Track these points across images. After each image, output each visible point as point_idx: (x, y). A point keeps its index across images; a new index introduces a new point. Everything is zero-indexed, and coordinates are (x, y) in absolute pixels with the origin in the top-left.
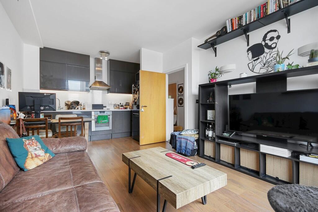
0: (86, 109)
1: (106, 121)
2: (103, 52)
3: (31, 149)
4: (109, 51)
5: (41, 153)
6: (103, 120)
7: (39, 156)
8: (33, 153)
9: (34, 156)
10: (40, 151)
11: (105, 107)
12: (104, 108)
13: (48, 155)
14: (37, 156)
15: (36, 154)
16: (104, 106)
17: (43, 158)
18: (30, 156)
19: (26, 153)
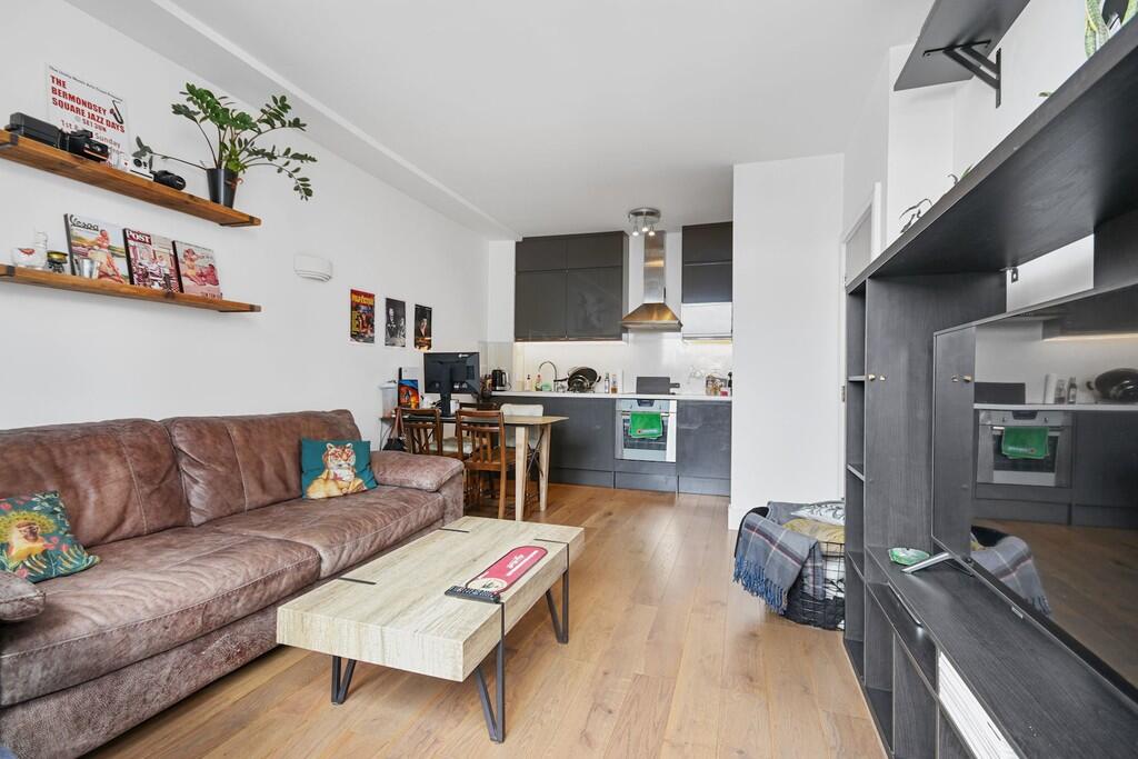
0: (619, 390)
1: (655, 431)
2: (641, 214)
3: (332, 463)
4: (656, 206)
5: (347, 475)
6: (645, 428)
7: (341, 479)
8: (332, 471)
9: (332, 476)
10: (347, 471)
11: (677, 385)
12: (672, 390)
13: (360, 481)
14: (336, 479)
15: (336, 475)
16: (671, 382)
17: (345, 484)
18: (324, 476)
19: (323, 467)
